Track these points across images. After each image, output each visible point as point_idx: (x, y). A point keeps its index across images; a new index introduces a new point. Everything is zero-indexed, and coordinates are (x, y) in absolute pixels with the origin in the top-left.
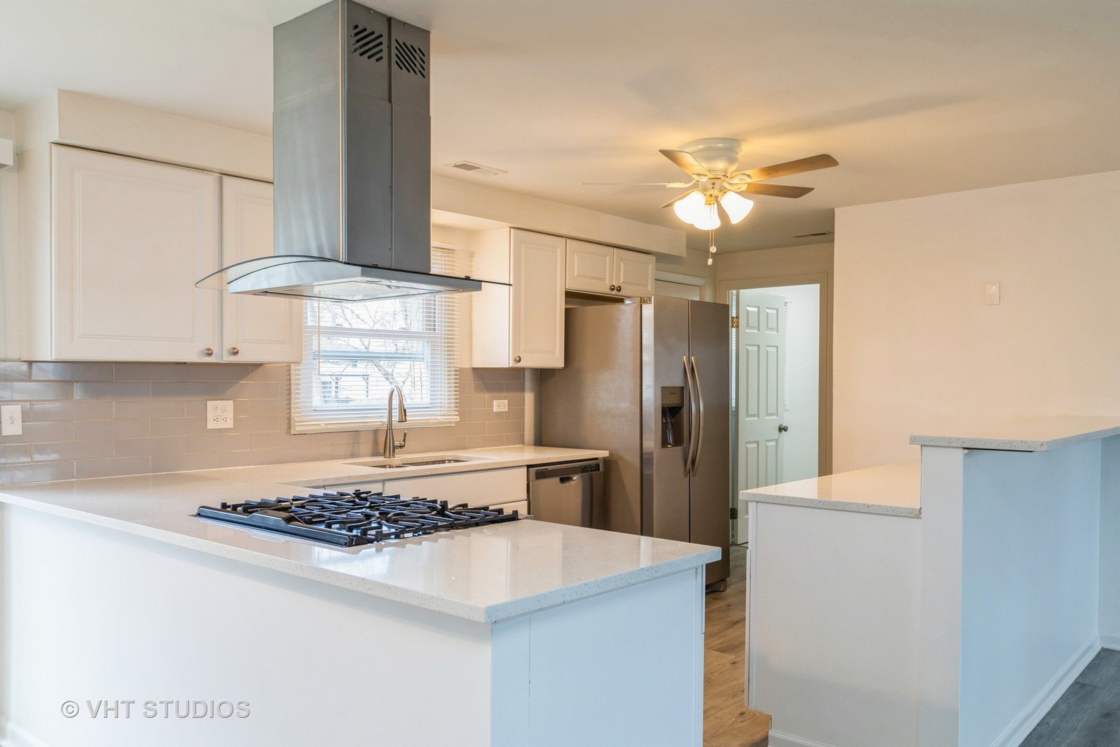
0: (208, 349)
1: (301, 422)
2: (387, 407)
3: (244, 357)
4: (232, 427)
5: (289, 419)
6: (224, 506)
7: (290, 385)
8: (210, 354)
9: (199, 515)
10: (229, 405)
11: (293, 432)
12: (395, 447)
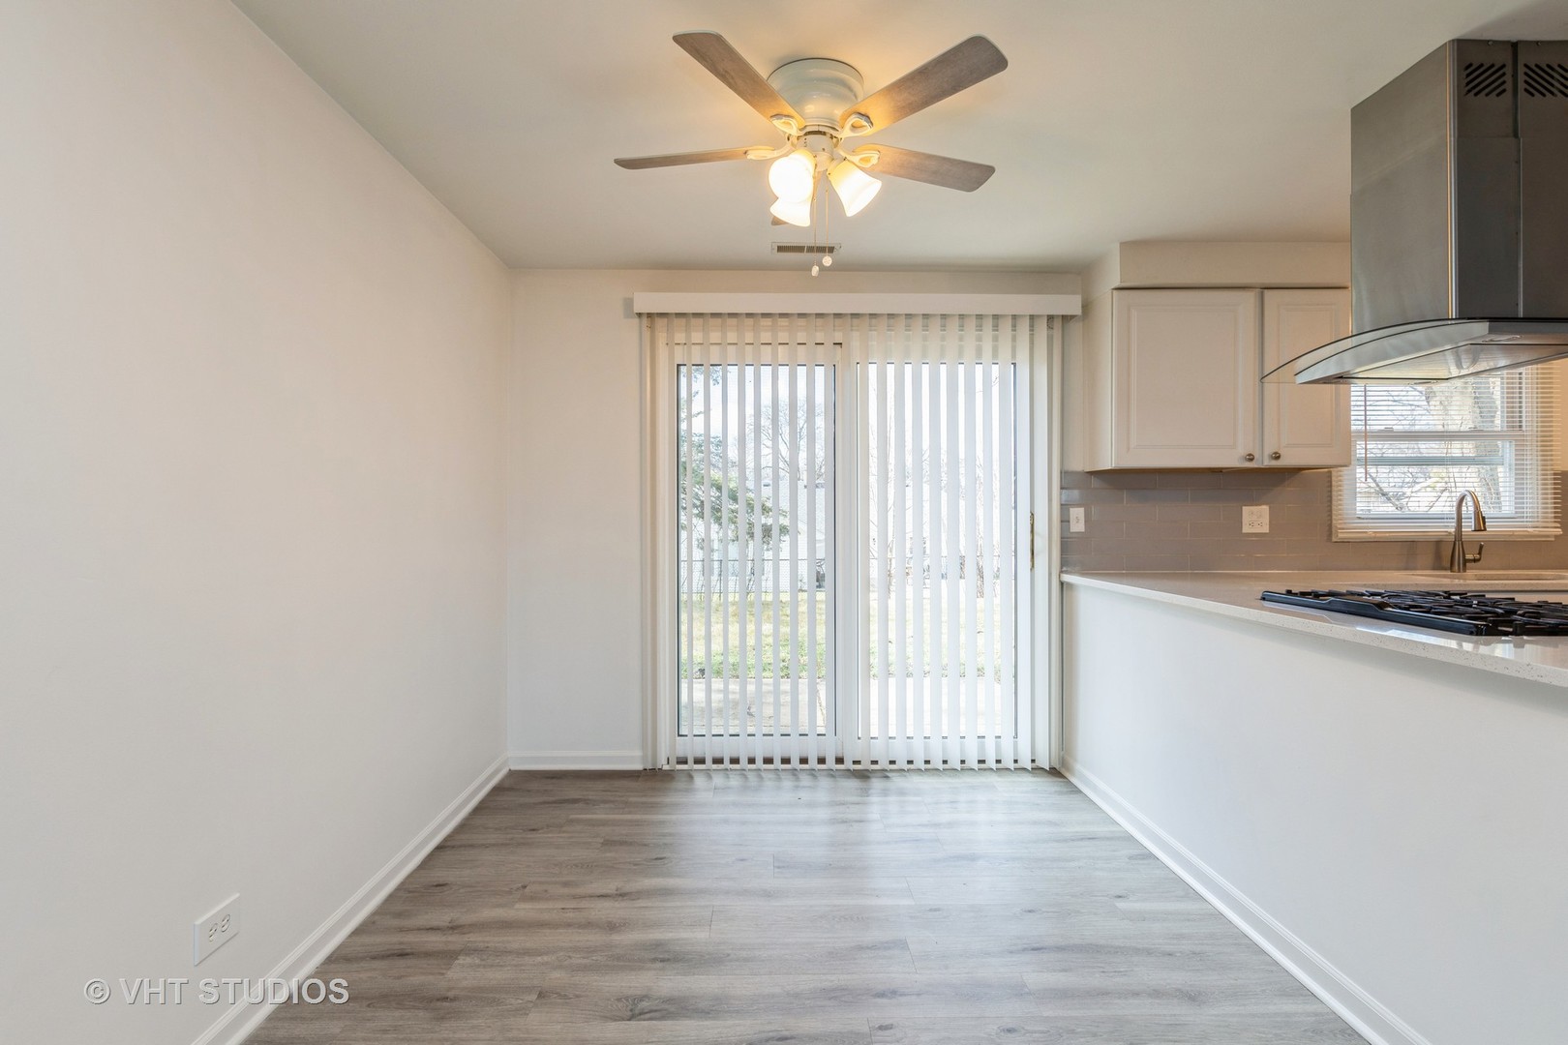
0: (1250, 455)
1: (1343, 529)
2: (1455, 516)
3: (1287, 461)
4: (1268, 531)
5: (1330, 526)
6: (1289, 592)
7: (1331, 491)
8: (1251, 460)
9: (1263, 599)
10: (1265, 508)
11: (1334, 539)
12: (1466, 561)
